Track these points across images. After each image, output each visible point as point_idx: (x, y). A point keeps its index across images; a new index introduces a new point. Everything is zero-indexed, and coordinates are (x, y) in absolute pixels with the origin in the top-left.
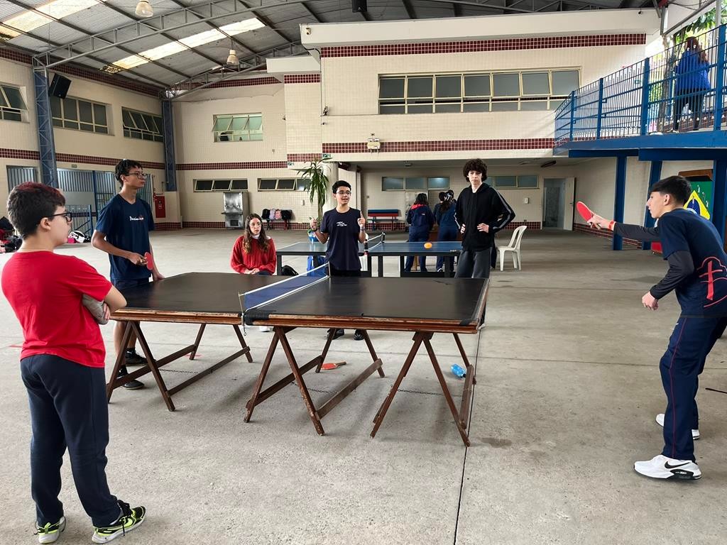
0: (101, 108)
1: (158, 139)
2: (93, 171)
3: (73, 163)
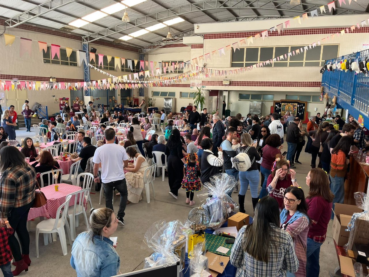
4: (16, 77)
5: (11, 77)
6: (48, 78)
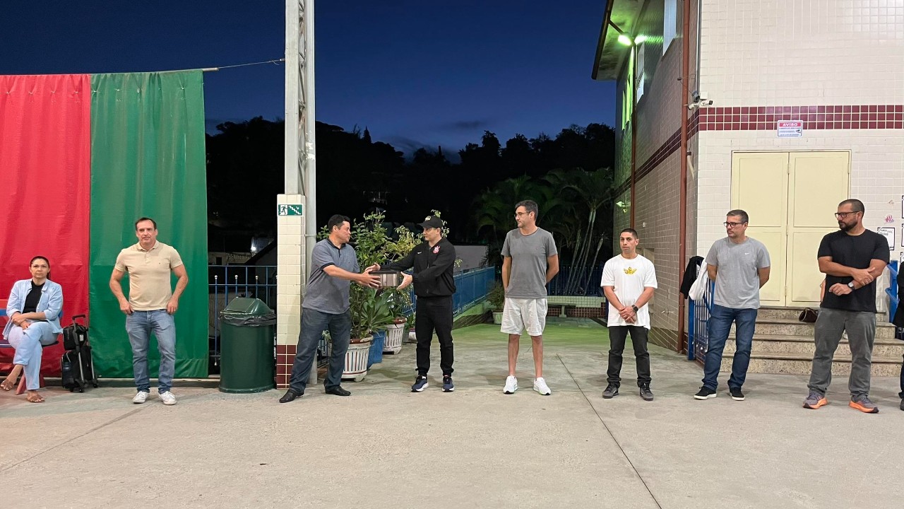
4: (796, 118)
5: (769, 118)
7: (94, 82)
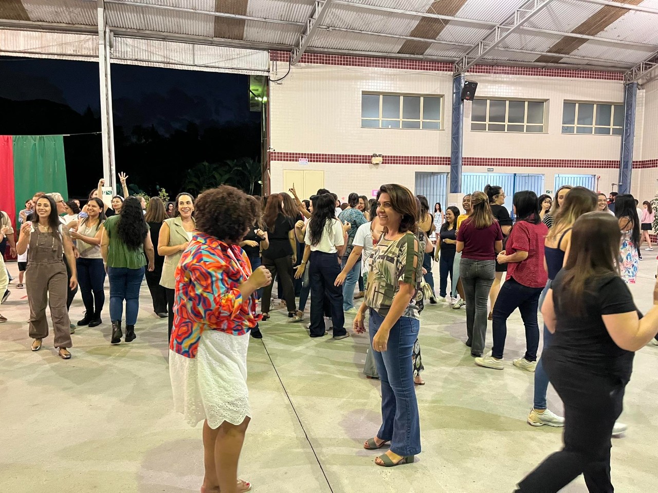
0: (537, 105)
1: (616, 132)
2: (515, 174)
3: (490, 167)
4: (305, 157)
5: (296, 157)
6: (369, 156)
7: (14, 139)
